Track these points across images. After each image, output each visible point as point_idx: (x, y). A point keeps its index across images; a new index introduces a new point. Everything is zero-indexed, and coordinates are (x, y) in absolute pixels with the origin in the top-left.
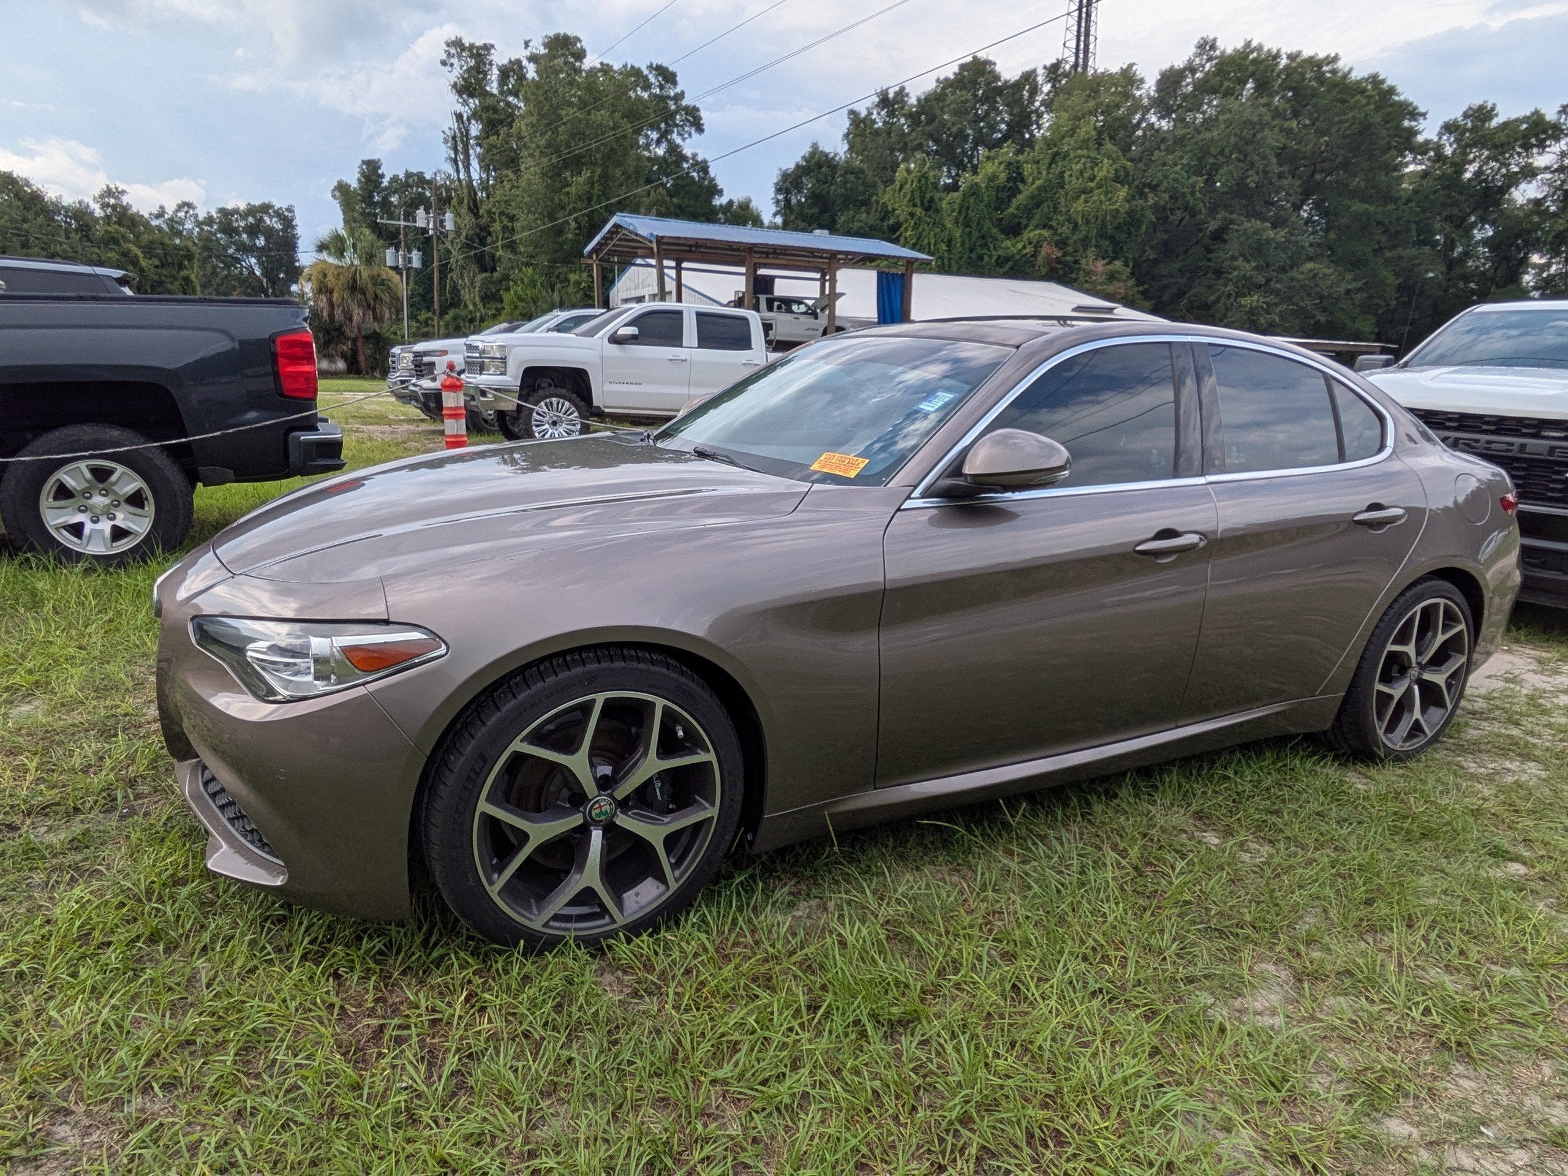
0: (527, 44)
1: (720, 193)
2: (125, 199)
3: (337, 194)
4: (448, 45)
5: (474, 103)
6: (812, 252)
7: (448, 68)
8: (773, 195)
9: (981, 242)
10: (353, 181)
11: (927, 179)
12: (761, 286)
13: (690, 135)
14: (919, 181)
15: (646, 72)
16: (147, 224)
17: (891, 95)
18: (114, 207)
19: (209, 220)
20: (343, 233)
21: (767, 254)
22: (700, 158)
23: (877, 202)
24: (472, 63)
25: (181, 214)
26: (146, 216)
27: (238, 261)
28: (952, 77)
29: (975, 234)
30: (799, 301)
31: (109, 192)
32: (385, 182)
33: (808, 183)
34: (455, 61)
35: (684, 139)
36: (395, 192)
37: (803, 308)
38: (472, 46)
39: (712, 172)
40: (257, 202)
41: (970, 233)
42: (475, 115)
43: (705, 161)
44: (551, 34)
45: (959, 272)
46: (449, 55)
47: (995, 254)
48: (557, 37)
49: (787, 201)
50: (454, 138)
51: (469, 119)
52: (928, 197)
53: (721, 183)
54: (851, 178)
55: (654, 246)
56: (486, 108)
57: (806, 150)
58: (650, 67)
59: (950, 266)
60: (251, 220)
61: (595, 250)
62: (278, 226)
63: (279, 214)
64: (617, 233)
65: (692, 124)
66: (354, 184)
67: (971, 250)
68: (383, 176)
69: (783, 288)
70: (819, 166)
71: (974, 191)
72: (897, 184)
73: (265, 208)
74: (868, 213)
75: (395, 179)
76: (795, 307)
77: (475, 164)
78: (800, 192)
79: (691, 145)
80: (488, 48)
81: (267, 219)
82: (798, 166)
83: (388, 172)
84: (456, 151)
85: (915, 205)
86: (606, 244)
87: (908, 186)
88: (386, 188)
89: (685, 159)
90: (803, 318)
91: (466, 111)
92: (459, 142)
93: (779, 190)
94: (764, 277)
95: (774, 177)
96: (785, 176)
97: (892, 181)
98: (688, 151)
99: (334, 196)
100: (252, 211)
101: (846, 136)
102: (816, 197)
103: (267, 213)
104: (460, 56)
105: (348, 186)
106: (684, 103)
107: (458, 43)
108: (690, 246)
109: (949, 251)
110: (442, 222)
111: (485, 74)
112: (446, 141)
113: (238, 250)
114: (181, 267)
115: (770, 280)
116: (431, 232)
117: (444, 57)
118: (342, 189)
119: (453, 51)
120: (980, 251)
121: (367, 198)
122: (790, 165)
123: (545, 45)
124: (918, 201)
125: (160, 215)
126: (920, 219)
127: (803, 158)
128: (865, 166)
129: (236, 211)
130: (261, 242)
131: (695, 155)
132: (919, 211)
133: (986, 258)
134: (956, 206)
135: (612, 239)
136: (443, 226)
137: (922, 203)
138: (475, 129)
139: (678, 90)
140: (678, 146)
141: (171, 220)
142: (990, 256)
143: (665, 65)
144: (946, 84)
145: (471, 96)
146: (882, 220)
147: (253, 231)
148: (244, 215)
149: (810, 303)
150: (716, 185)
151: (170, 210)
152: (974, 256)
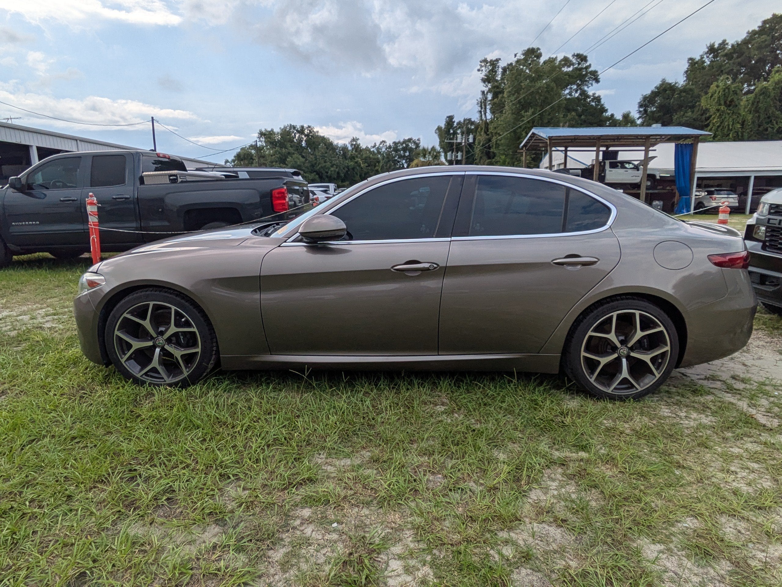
0: (515, 55)
1: (606, 111)
2: (358, 142)
3: (437, 131)
4: (481, 62)
5: (490, 86)
6: (637, 137)
7: (480, 72)
8: (637, 109)
9: (768, 120)
10: (443, 125)
11: (729, 89)
12: (610, 156)
13: (592, 84)
14: (724, 91)
15: (571, 58)
16: (369, 150)
17: (716, 46)
18: (355, 145)
19: (390, 147)
20: (438, 148)
21: (614, 140)
22: (596, 95)
23: (700, 105)
24: (490, 68)
25: (381, 145)
26: (370, 147)
27: (399, 162)
28: (757, 29)
29: (762, 116)
30: (629, 162)
31: (354, 140)
32: (455, 124)
33: (658, 100)
34: (483, 68)
35: (588, 87)
36: (459, 128)
37: (631, 166)
38: (491, 61)
39: (602, 102)
40: (407, 138)
41: (759, 116)
42: (490, 91)
43: (599, 97)
44: (526, 49)
45: (749, 139)
46: (481, 66)
47: (777, 127)
48: (529, 50)
49: (646, 111)
50: (481, 102)
51: (487, 93)
52: (729, 99)
53: (606, 106)
54: (684, 94)
55: (548, 141)
56: (493, 87)
57: (658, 83)
58: (574, 56)
59: (742, 136)
60: (404, 145)
61: (525, 146)
62: (414, 147)
63: (415, 142)
64: (533, 137)
65: (594, 79)
66: (443, 126)
67: (759, 126)
68: (454, 122)
69: (621, 157)
70: (665, 90)
71: (764, 92)
72: (710, 94)
73: (410, 140)
74: (693, 112)
75: (459, 123)
76: (627, 166)
77: (488, 111)
78: (653, 105)
79: (592, 90)
80: (497, 60)
81: (410, 144)
82: (653, 92)
83: (456, 120)
84: (482, 108)
85: (720, 105)
86: (529, 142)
87: (716, 95)
88: (456, 127)
89: (588, 97)
90: (630, 171)
91: (486, 89)
92: (483, 104)
93: (641, 106)
94: (612, 151)
95: (639, 99)
96: (645, 98)
97: (706, 93)
98: (590, 93)
99: (436, 132)
100: (405, 142)
101: (686, 72)
102: (661, 107)
103: (410, 142)
104: (486, 66)
105: (441, 128)
106: (590, 70)
107: (485, 61)
108: (572, 139)
109: (742, 128)
110: (468, 139)
111: (496, 72)
112: (478, 104)
113: (399, 158)
114: (375, 166)
115: (616, 152)
116: (463, 144)
117: (479, 67)
118: (439, 129)
119: (483, 64)
120: (766, 126)
121: (448, 132)
122: (648, 92)
123: (523, 54)
124: (722, 102)
125: (374, 147)
126: (723, 112)
127: (656, 87)
128: (694, 87)
129: (399, 142)
130: (407, 154)
131: (594, 94)
132: (722, 108)
133: (769, 129)
134: (750, 102)
135: (531, 140)
136: (468, 141)
137: (725, 102)
138: (490, 97)
139: (588, 64)
140: (585, 91)
141: (378, 148)
142: (773, 128)
143: (581, 53)
144: (753, 34)
145: (489, 82)
146: (702, 115)
147: (405, 150)
148: (402, 144)
149: (636, 163)
150: (604, 108)
151: (378, 145)
152: (761, 129)
